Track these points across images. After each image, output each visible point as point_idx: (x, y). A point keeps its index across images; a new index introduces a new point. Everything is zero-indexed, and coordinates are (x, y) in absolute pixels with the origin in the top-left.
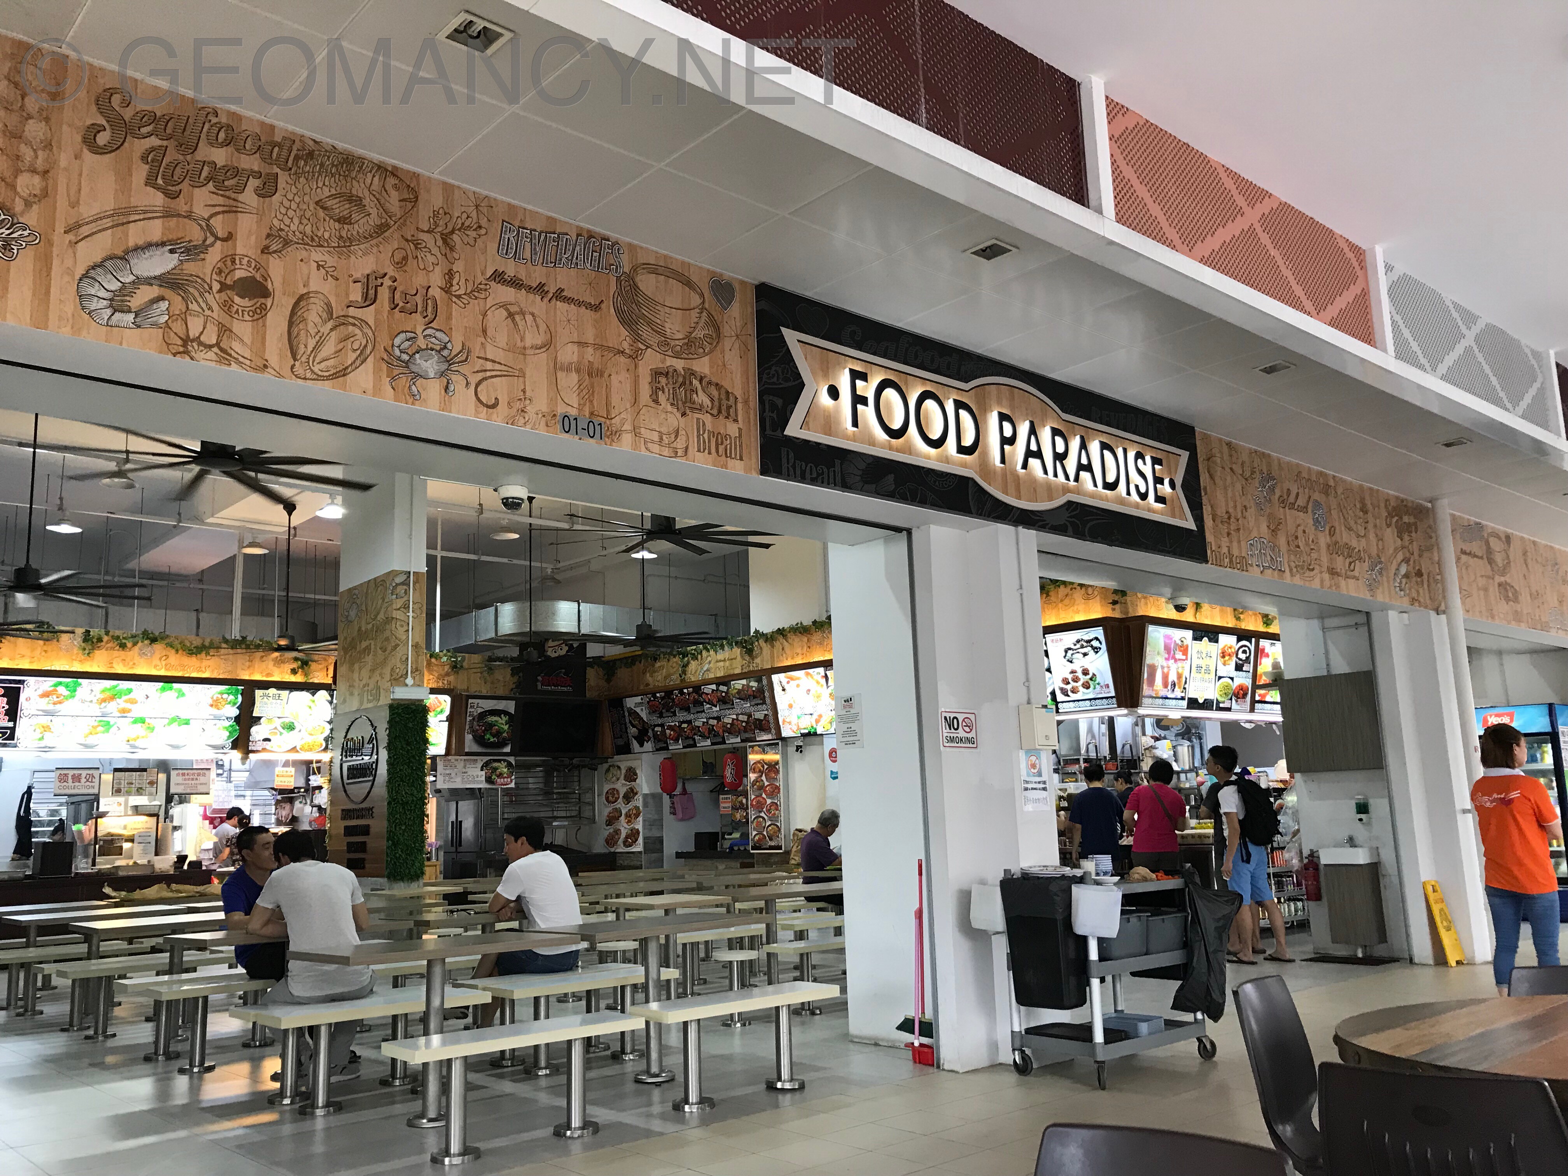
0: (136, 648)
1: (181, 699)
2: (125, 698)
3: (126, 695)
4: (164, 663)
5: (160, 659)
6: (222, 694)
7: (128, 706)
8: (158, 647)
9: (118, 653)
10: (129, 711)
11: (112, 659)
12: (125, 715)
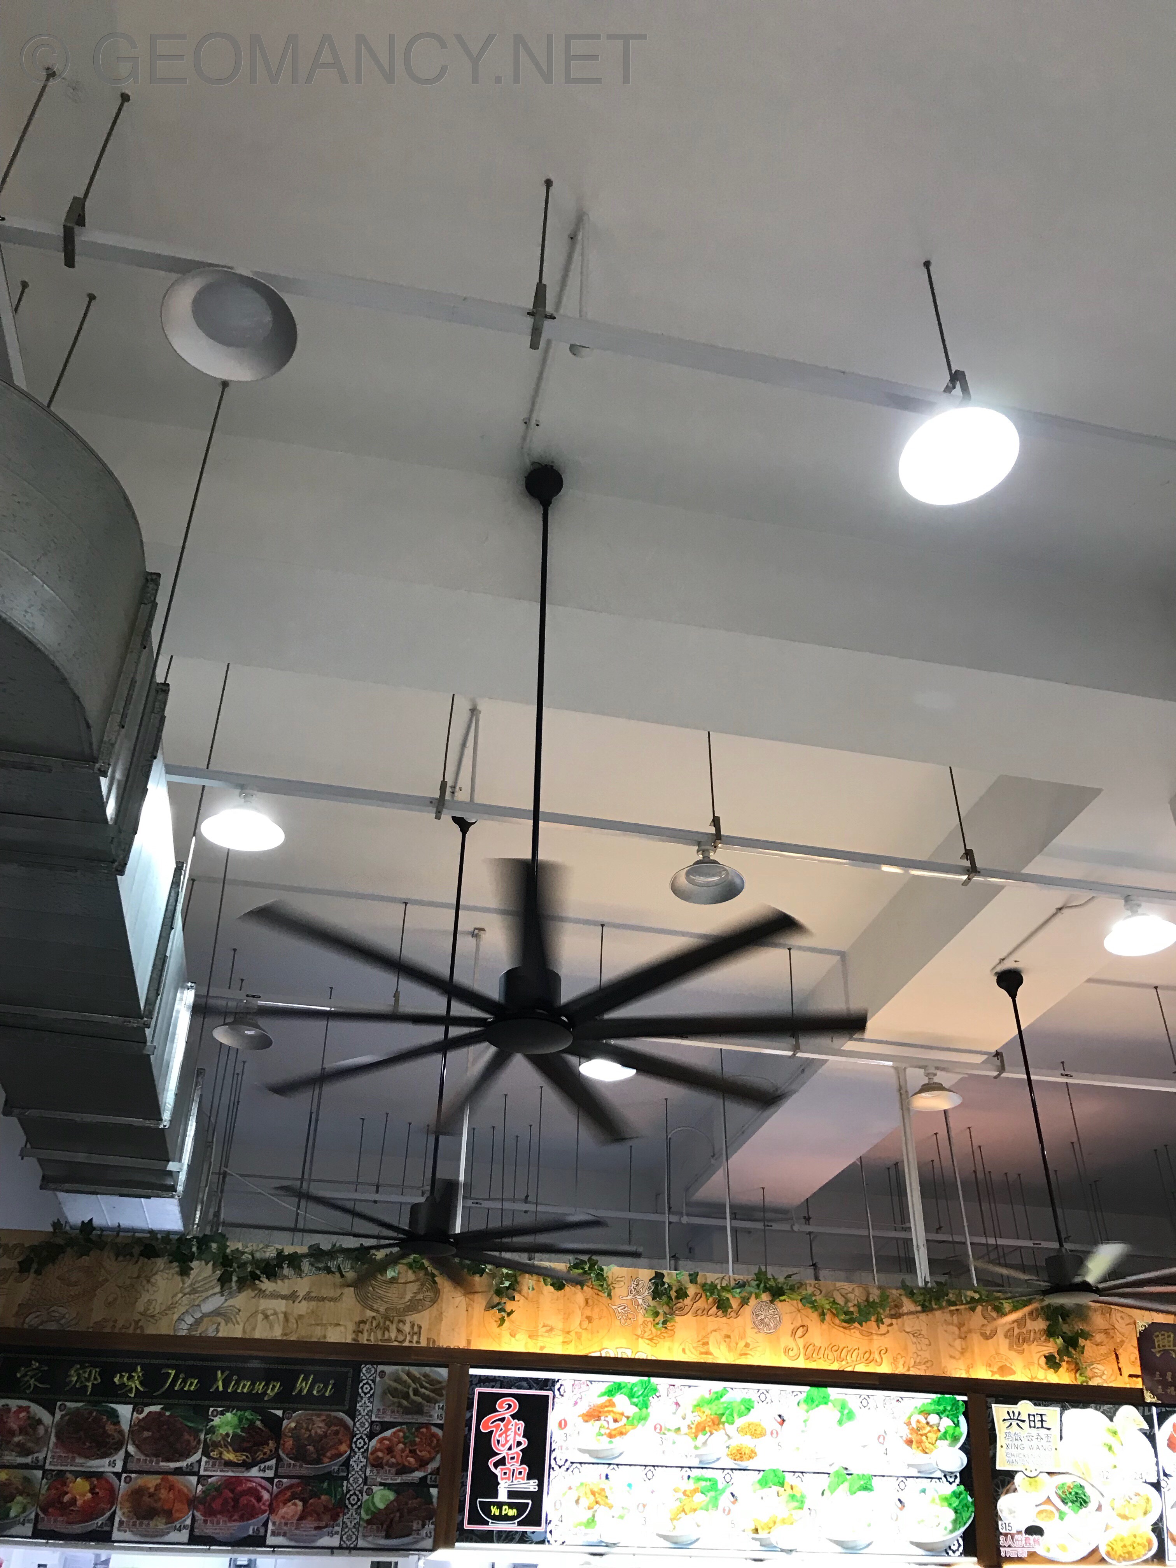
0: (747, 1310)
1: (848, 1425)
2: (740, 1422)
3: (741, 1415)
4: (801, 1342)
5: (794, 1333)
6: (926, 1413)
7: (747, 1442)
8: (787, 1307)
9: (715, 1321)
10: (752, 1455)
11: (707, 1336)
12: (744, 1464)
